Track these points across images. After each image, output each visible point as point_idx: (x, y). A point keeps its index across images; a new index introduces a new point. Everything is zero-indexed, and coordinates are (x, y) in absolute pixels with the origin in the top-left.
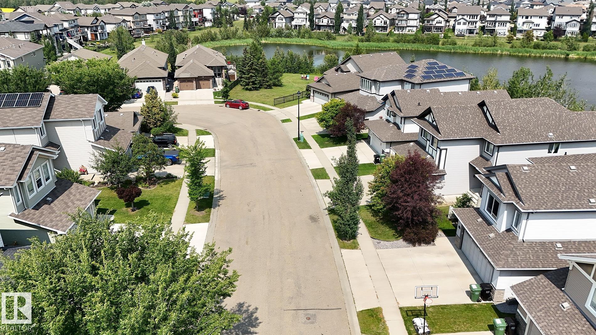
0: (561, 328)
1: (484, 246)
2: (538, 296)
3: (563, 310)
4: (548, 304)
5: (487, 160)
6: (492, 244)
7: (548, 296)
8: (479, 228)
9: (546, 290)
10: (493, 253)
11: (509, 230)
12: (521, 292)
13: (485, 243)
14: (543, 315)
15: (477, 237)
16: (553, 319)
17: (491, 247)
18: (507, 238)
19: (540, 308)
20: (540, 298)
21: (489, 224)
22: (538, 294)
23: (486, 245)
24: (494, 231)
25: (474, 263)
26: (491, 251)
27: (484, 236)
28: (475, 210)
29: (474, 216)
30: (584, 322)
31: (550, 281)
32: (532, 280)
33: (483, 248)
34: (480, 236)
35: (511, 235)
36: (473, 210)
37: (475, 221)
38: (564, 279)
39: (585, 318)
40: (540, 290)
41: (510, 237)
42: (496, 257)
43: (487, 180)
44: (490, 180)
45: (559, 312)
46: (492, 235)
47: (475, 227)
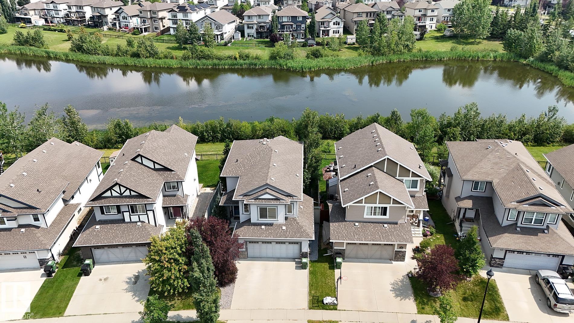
3: (359, 227)
4: (351, 231)
5: (175, 196)
6: (291, 232)
7: (346, 228)
9: (342, 226)
11: (286, 218)
12: (337, 237)
13: (287, 235)
14: (358, 236)
16: (362, 234)
17: (293, 233)
19: (352, 235)
21: (271, 225)
22: (343, 231)
23: (289, 235)
24: (280, 226)
27: (280, 232)
28: (249, 225)
29: (256, 228)
30: (369, 224)
31: (337, 222)
32: (332, 229)
33: (290, 237)
34: (278, 234)
35: (292, 219)
36: (248, 227)
37: (261, 230)
38: (338, 216)
39: (367, 222)
40: (340, 229)
41: (292, 221)
42: (304, 235)
43: (257, 201)
44: (260, 199)
45: (359, 229)
46: (284, 228)
47: (267, 233)
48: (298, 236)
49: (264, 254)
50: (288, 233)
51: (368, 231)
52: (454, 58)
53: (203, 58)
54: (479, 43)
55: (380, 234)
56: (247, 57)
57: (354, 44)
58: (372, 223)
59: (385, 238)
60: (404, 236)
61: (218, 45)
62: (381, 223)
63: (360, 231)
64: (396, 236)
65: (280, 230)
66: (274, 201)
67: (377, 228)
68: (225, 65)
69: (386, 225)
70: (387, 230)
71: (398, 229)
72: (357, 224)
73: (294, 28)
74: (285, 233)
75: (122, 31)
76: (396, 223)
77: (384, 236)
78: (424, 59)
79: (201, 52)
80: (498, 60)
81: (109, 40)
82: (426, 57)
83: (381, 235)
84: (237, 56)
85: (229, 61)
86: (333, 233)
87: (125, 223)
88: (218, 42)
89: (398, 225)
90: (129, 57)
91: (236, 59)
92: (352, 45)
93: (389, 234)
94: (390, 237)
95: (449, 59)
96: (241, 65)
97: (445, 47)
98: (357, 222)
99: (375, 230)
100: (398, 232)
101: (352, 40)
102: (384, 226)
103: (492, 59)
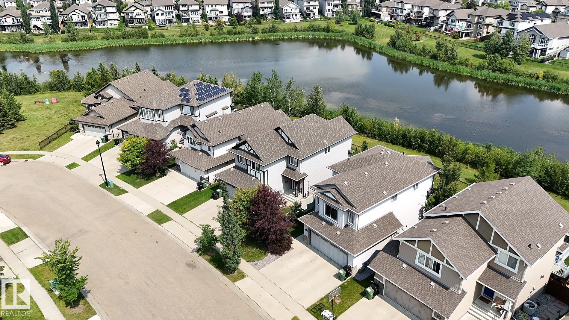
0: (409, 282)
1: (338, 242)
2: (387, 266)
3: (404, 270)
4: (395, 269)
5: (294, 170)
6: (341, 239)
7: (392, 263)
8: (326, 230)
9: (389, 260)
10: (346, 245)
11: (346, 226)
12: (377, 267)
13: (337, 240)
14: (396, 277)
15: (329, 237)
16: (402, 277)
17: (342, 241)
18: (349, 232)
19: (392, 273)
20: (389, 267)
21: (331, 224)
22: (386, 265)
23: (338, 241)
24: (337, 229)
25: (326, 253)
26: (344, 244)
27: (333, 234)
28: (315, 216)
29: (318, 221)
30: (417, 273)
31: (388, 253)
32: (378, 257)
33: (337, 243)
34: (331, 236)
35: (350, 229)
36: (314, 217)
37: (321, 224)
38: (394, 249)
39: (416, 270)
40: (386, 261)
41: (350, 230)
42: (350, 248)
43: (323, 196)
44: (326, 195)
45: (403, 272)
46: (338, 233)
47: (324, 230)
48: (344, 246)
49: (321, 250)
50: (338, 239)
51: (410, 278)
53: (499, 70)
55: (420, 288)
56: (554, 79)
58: (421, 273)
59: (421, 295)
60: (444, 306)
61: (532, 61)
62: (431, 279)
63: (403, 274)
64: (435, 300)
65: (335, 233)
66: (334, 202)
67: (421, 281)
68: (520, 82)
69: (433, 283)
70: (431, 289)
71: (444, 295)
72: (405, 265)
74: (336, 238)
75: (445, 33)
76: (447, 289)
77: (423, 292)
79: (500, 64)
81: (427, 40)
83: (420, 290)
84: (541, 76)
85: (528, 80)
86: (376, 261)
87: (247, 174)
88: (535, 58)
89: (447, 291)
90: (428, 57)
91: (537, 78)
93: (429, 294)
94: (428, 298)
96: (540, 86)
98: (407, 264)
99: (419, 282)
100: (441, 297)
102: (431, 283)
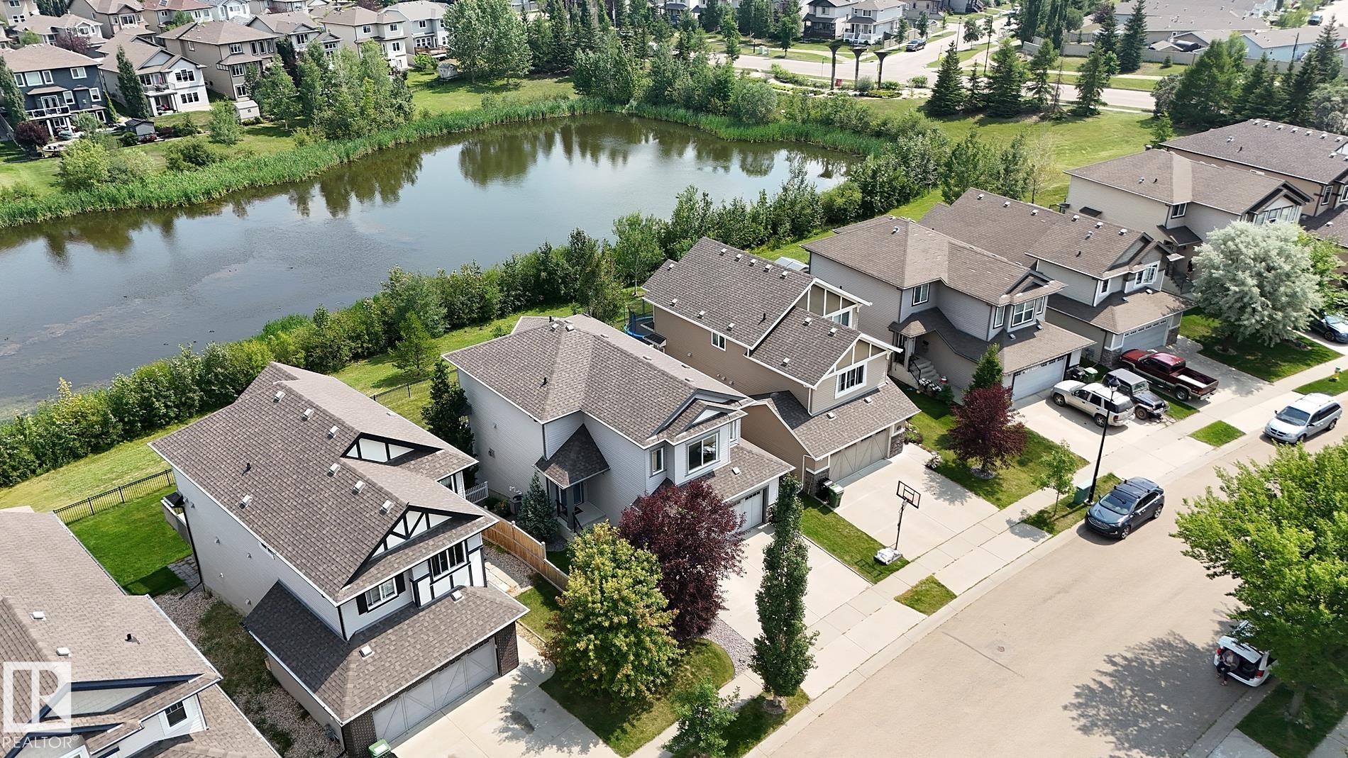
3: (836, 419)
6: (752, 472)
7: (822, 428)
13: (751, 480)
20: (825, 434)
26: (764, 473)
30: (845, 407)
31: (800, 424)
32: (801, 440)
34: (736, 486)
35: (735, 450)
38: (795, 414)
39: (840, 406)
40: (814, 432)
41: (739, 451)
42: (775, 467)
43: (692, 431)
45: (840, 422)
46: (736, 470)
50: (748, 477)
51: (853, 419)
52: (499, 121)
54: (517, 87)
55: (871, 416)
57: (257, 121)
58: (847, 403)
59: (882, 420)
60: (901, 405)
62: (859, 398)
63: (843, 423)
64: (892, 410)
65: (733, 477)
67: (861, 409)
69: (868, 399)
70: (875, 406)
71: (886, 398)
72: (831, 414)
73: (70, 101)
74: (745, 479)
76: (877, 391)
77: (877, 416)
78: (445, 131)
80: (577, 113)
82: (448, 126)
83: (874, 417)
86: (807, 446)
87: (423, 610)
89: (881, 392)
92: (253, 124)
93: (883, 411)
94: (887, 415)
95: (492, 126)
97: (463, 102)
98: (829, 411)
99: (861, 412)
100: (889, 402)
101: (249, 111)
102: (865, 401)
103: (568, 114)
